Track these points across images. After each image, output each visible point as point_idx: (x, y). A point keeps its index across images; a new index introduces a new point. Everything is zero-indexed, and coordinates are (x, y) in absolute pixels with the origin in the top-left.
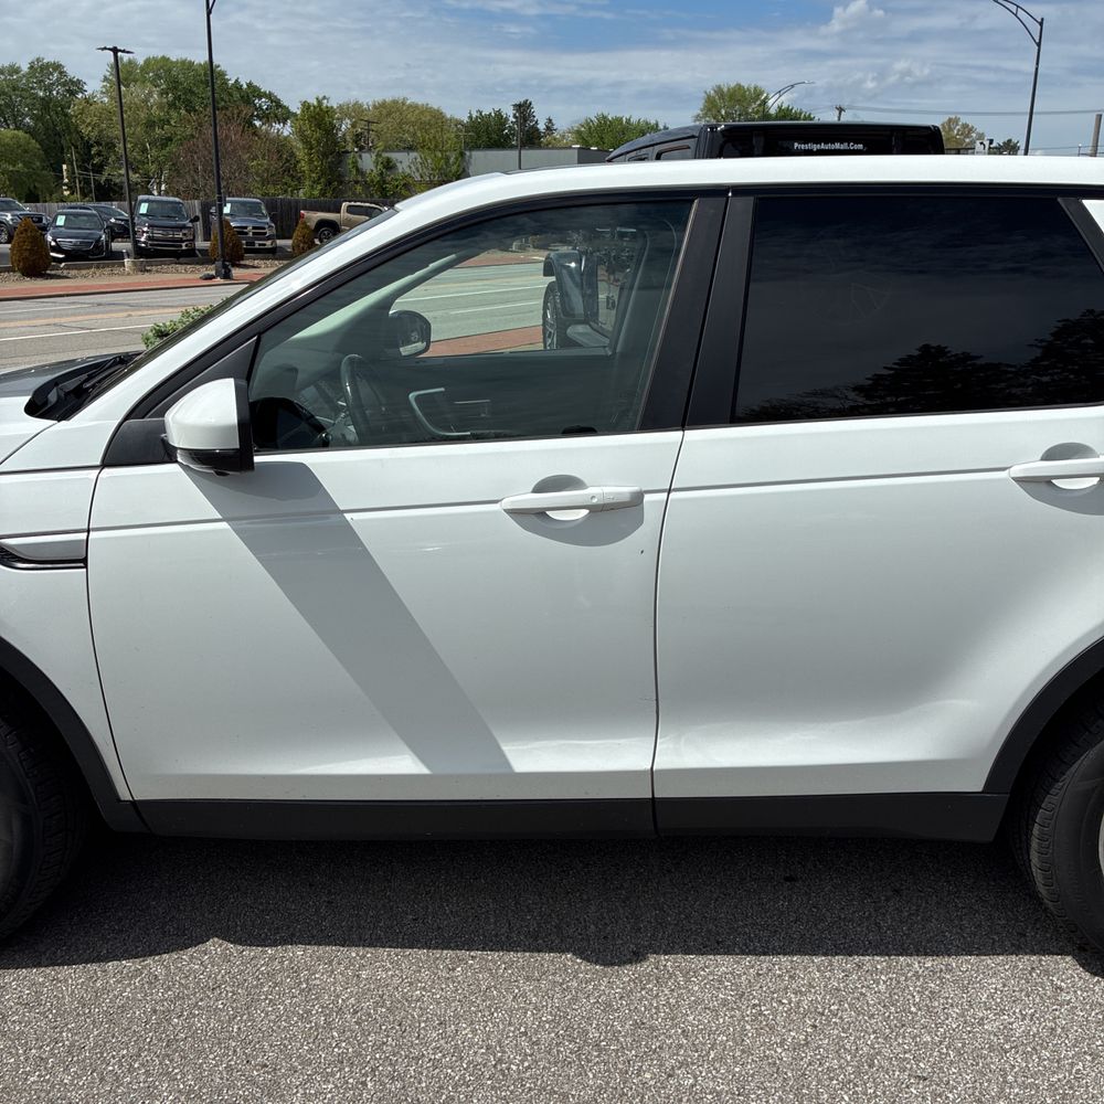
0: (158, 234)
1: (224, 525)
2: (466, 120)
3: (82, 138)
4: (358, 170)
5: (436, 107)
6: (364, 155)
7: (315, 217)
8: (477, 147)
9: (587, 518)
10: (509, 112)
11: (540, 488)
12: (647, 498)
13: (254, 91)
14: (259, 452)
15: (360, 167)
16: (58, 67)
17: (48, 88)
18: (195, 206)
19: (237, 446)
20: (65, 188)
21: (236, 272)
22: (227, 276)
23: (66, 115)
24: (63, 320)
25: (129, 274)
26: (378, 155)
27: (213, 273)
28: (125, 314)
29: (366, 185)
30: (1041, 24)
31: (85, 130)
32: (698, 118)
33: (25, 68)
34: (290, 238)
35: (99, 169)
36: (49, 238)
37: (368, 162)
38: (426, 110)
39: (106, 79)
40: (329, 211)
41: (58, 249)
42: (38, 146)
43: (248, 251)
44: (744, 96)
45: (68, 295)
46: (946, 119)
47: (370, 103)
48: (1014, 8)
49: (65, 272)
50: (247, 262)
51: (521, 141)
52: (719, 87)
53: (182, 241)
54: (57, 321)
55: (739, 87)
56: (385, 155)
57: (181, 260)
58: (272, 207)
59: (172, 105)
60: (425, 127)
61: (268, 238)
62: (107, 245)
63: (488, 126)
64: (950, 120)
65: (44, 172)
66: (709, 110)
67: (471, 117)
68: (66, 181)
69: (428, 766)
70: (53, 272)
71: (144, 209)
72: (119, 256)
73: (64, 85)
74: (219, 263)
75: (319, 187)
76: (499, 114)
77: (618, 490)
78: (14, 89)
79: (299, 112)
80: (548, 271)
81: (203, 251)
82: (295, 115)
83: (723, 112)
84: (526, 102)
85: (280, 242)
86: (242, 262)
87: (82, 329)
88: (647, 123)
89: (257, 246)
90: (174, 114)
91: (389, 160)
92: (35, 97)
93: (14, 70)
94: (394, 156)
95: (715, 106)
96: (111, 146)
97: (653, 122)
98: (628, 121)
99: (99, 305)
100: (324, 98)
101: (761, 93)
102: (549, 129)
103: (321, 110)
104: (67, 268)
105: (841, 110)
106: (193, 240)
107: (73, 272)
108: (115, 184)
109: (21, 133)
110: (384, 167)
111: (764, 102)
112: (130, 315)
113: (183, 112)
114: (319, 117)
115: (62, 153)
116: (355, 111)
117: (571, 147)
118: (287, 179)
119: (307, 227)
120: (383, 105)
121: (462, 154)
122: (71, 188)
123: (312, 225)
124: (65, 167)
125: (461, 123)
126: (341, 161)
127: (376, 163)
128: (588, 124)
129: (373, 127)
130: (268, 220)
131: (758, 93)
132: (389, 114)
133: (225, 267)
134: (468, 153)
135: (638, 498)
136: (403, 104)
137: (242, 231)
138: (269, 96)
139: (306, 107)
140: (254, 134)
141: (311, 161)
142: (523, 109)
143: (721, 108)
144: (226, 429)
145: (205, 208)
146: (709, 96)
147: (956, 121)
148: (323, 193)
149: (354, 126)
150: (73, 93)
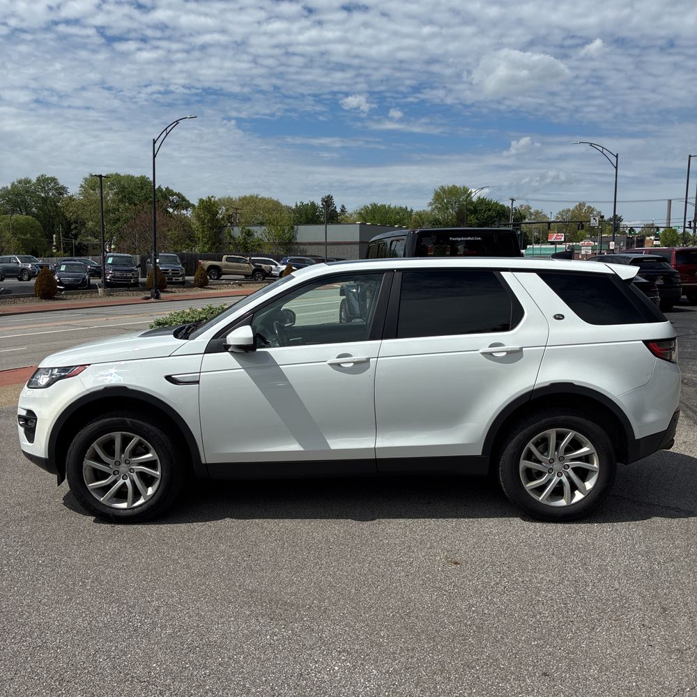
0: (118, 274)
1: (243, 370)
2: (294, 207)
3: (66, 219)
4: (231, 236)
5: (276, 200)
6: (234, 228)
7: (207, 263)
8: (301, 223)
9: (353, 366)
10: (319, 203)
11: (339, 357)
12: (371, 360)
13: (170, 192)
14: (258, 348)
15: (232, 234)
16: (53, 180)
17: (46, 192)
18: (137, 258)
19: (252, 343)
20: (54, 248)
21: (162, 295)
22: (157, 297)
23: (57, 207)
24: (71, 323)
25: (101, 297)
26: (242, 228)
27: (150, 296)
28: (105, 319)
29: (236, 245)
30: (617, 157)
31: (68, 215)
32: (430, 204)
33: (34, 180)
34: (193, 275)
35: (76, 236)
36: (56, 278)
37: (237, 232)
38: (270, 201)
39: (82, 186)
40: (215, 260)
41: (60, 283)
42: (40, 224)
43: (169, 283)
44: (457, 192)
45: (68, 309)
46: (578, 204)
47: (237, 198)
48: (601, 149)
49: (65, 297)
50: (168, 290)
51: (327, 219)
52: (443, 187)
53: (131, 278)
54: (67, 323)
55: (454, 187)
56: (247, 228)
57: (131, 289)
58: (182, 257)
59: (121, 201)
60: (270, 211)
61: (181, 276)
62: (89, 281)
63: (307, 210)
64: (580, 204)
65: (43, 239)
66: (437, 200)
67: (297, 206)
68: (55, 243)
69: (303, 447)
70: (58, 297)
71: (110, 261)
72: (94, 287)
73: (56, 190)
74: (153, 290)
75: (208, 246)
76: (313, 204)
77: (362, 357)
78: (27, 192)
79: (197, 204)
80: (342, 293)
81: (143, 284)
82: (193, 206)
83: (445, 201)
84: (329, 196)
85: (187, 278)
86: (166, 290)
87: (84, 327)
88: (401, 208)
89: (174, 280)
90: (122, 206)
91: (249, 231)
92: (39, 196)
93: (27, 181)
94: (252, 228)
95: (441, 197)
96: (83, 224)
97: (404, 207)
98: (389, 207)
99: (88, 314)
100: (213, 197)
102: (343, 210)
103: (210, 203)
104: (66, 294)
105: (513, 200)
106: (138, 277)
107: (69, 297)
108: (84, 245)
109: (30, 217)
110: (247, 235)
111: (469, 195)
112: (107, 319)
113: (127, 204)
114: (208, 207)
115: (53, 228)
116: (228, 202)
117: (355, 224)
118: (188, 242)
119: (203, 269)
120: (245, 198)
121: (292, 228)
122: (58, 248)
123: (206, 268)
124: (54, 236)
125: (291, 208)
126: (221, 232)
127: (242, 232)
128: (366, 209)
129: (239, 211)
130: (181, 266)
131: (466, 190)
132: (248, 204)
133: (156, 292)
134: (296, 227)
135: (368, 360)
136: (257, 198)
137: (166, 272)
138: (179, 195)
139: (201, 201)
140: (171, 217)
141: (203, 231)
142: (328, 201)
143: (444, 198)
144: (250, 338)
145: (143, 260)
146: (437, 192)
148: (210, 250)
149: (227, 210)
150: (62, 194)
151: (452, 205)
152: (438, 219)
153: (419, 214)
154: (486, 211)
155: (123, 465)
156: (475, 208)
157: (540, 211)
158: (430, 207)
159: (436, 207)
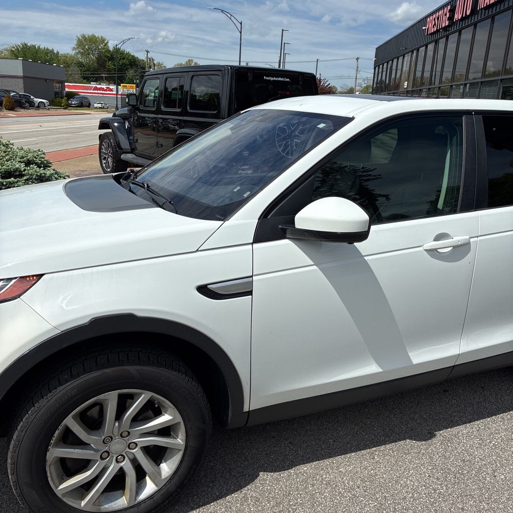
1: (315, 267)
9: (450, 251)
11: (435, 239)
12: (471, 240)
30: (241, 24)
32: (74, 49)
44: (96, 40)
48: (229, 16)
52: (84, 35)
55: (94, 36)
64: (189, 60)
66: (80, 46)
69: (381, 367)
83: (87, 47)
88: (48, 49)
95: (83, 44)
97: (51, 49)
98: (39, 47)
101: (105, 40)
105: (148, 52)
111: (106, 44)
128: (17, 47)
131: (103, 40)
143: (86, 45)
146: (79, 39)
147: (192, 61)
151: (93, 51)
152: (82, 62)
153: (65, 56)
154: (120, 59)
155: (117, 439)
156: (111, 55)
157: (161, 62)
158: (74, 52)
159: (80, 52)
